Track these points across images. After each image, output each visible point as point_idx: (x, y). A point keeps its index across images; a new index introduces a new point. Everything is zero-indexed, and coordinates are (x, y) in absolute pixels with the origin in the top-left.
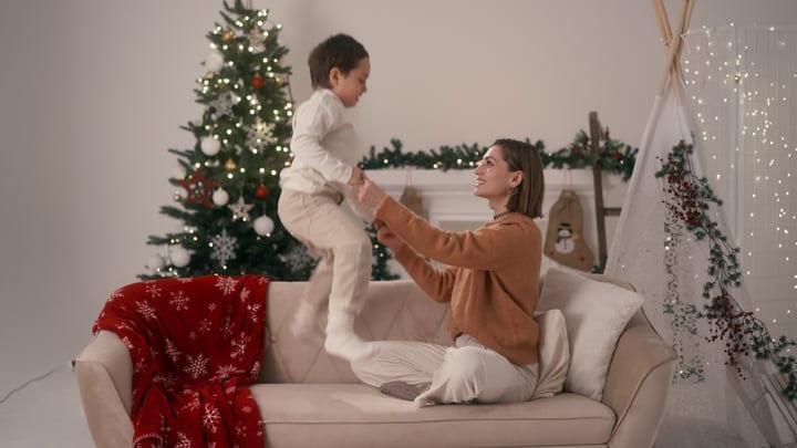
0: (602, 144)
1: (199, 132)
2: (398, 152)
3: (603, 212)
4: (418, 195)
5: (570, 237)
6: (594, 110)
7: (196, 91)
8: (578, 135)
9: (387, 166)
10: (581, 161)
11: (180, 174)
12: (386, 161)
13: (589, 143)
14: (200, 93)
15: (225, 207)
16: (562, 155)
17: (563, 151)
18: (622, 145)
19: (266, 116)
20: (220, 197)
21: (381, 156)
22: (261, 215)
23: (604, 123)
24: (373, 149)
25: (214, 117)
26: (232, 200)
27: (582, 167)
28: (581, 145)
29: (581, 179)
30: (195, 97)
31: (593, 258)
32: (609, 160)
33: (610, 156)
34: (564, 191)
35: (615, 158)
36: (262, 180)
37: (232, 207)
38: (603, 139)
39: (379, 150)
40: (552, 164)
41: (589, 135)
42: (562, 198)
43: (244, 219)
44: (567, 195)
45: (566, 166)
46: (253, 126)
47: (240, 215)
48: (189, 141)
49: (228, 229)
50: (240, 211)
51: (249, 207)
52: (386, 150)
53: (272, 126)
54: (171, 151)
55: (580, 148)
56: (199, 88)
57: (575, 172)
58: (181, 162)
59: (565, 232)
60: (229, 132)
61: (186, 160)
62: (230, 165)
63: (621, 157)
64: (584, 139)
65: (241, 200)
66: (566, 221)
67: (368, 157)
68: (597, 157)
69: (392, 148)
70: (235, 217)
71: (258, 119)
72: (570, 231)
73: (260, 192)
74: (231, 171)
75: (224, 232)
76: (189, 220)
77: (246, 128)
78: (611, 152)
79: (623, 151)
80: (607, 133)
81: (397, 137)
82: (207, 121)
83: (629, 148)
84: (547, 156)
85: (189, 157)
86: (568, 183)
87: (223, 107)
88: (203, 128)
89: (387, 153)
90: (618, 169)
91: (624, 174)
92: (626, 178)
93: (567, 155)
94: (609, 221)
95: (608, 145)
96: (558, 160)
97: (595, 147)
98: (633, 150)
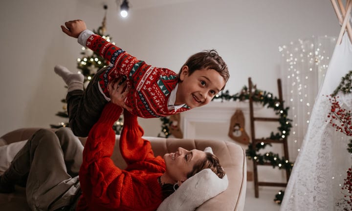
0: (253, 90)
3: (253, 119)
5: (239, 130)
6: (250, 76)
8: (243, 87)
10: (244, 97)
13: (248, 90)
17: (237, 94)
18: (262, 92)
23: (254, 82)
28: (244, 91)
29: (245, 105)
31: (249, 139)
32: (257, 97)
33: (257, 95)
35: (259, 96)
38: (254, 88)
40: (232, 99)
41: (248, 87)
42: (236, 113)
44: (238, 112)
45: (238, 100)
59: (237, 128)
63: (261, 96)
64: (245, 89)
66: (238, 123)
72: (240, 127)
78: (257, 93)
79: (262, 94)
80: (256, 86)
83: (265, 92)
84: (230, 96)
86: (238, 107)
90: (261, 101)
91: (263, 103)
92: (264, 105)
93: (238, 96)
94: (256, 123)
95: (256, 91)
96: (235, 98)
97: (250, 91)
98: (267, 93)
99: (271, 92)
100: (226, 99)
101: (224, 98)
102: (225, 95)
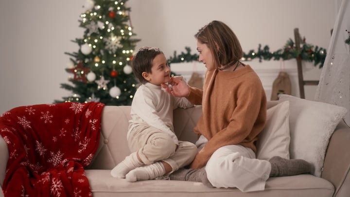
0: (301, 46)
1: (80, 42)
2: (189, 54)
3: (302, 83)
4: (200, 76)
6: (296, 27)
7: (79, 21)
8: (288, 41)
9: (183, 61)
10: (290, 55)
11: (71, 66)
12: (182, 59)
13: (294, 45)
14: (81, 22)
15: (94, 82)
16: (279, 53)
17: (280, 50)
18: (313, 46)
19: (116, 33)
20: (91, 77)
21: (180, 57)
22: (113, 86)
23: (302, 34)
24: (175, 52)
25: (89, 35)
26: (98, 78)
27: (290, 58)
28: (289, 47)
29: (290, 65)
30: (79, 24)
32: (306, 54)
33: (307, 52)
34: (281, 73)
35: (310, 53)
36: (114, 67)
37: (98, 82)
38: (302, 43)
39: (179, 53)
40: (273, 58)
41: (294, 41)
42: (279, 77)
43: (104, 89)
44: (282, 74)
45: (281, 59)
46: (109, 38)
47: (102, 86)
48: (75, 48)
49: (95, 94)
50: (102, 84)
51: (107, 82)
52: (183, 53)
53: (120, 38)
54: (66, 53)
55: (289, 49)
56: (81, 19)
57: (287, 62)
58: (71, 60)
60: (96, 41)
61: (74, 59)
62: (97, 60)
63: (312, 53)
64: (291, 44)
65: (102, 78)
66: (281, 89)
67: (173, 57)
68: (299, 52)
69: (186, 52)
70: (99, 87)
71: (112, 34)
73: (113, 74)
74: (97, 63)
75: (93, 95)
76: (75, 90)
77: (105, 39)
78: (307, 49)
79: (314, 50)
80: (304, 40)
81: (188, 45)
82: (85, 37)
83: (317, 48)
84: (271, 54)
85: (75, 57)
86: (283, 68)
87: (93, 28)
88: (83, 40)
89: (183, 55)
90: (311, 59)
91: (314, 62)
92: (315, 65)
93: (282, 53)
94: (306, 88)
95: (305, 46)
96: (277, 56)
97: (297, 47)
98: (318, 49)
99: (324, 47)
100: (265, 59)
101: (262, 57)
102: (264, 51)
